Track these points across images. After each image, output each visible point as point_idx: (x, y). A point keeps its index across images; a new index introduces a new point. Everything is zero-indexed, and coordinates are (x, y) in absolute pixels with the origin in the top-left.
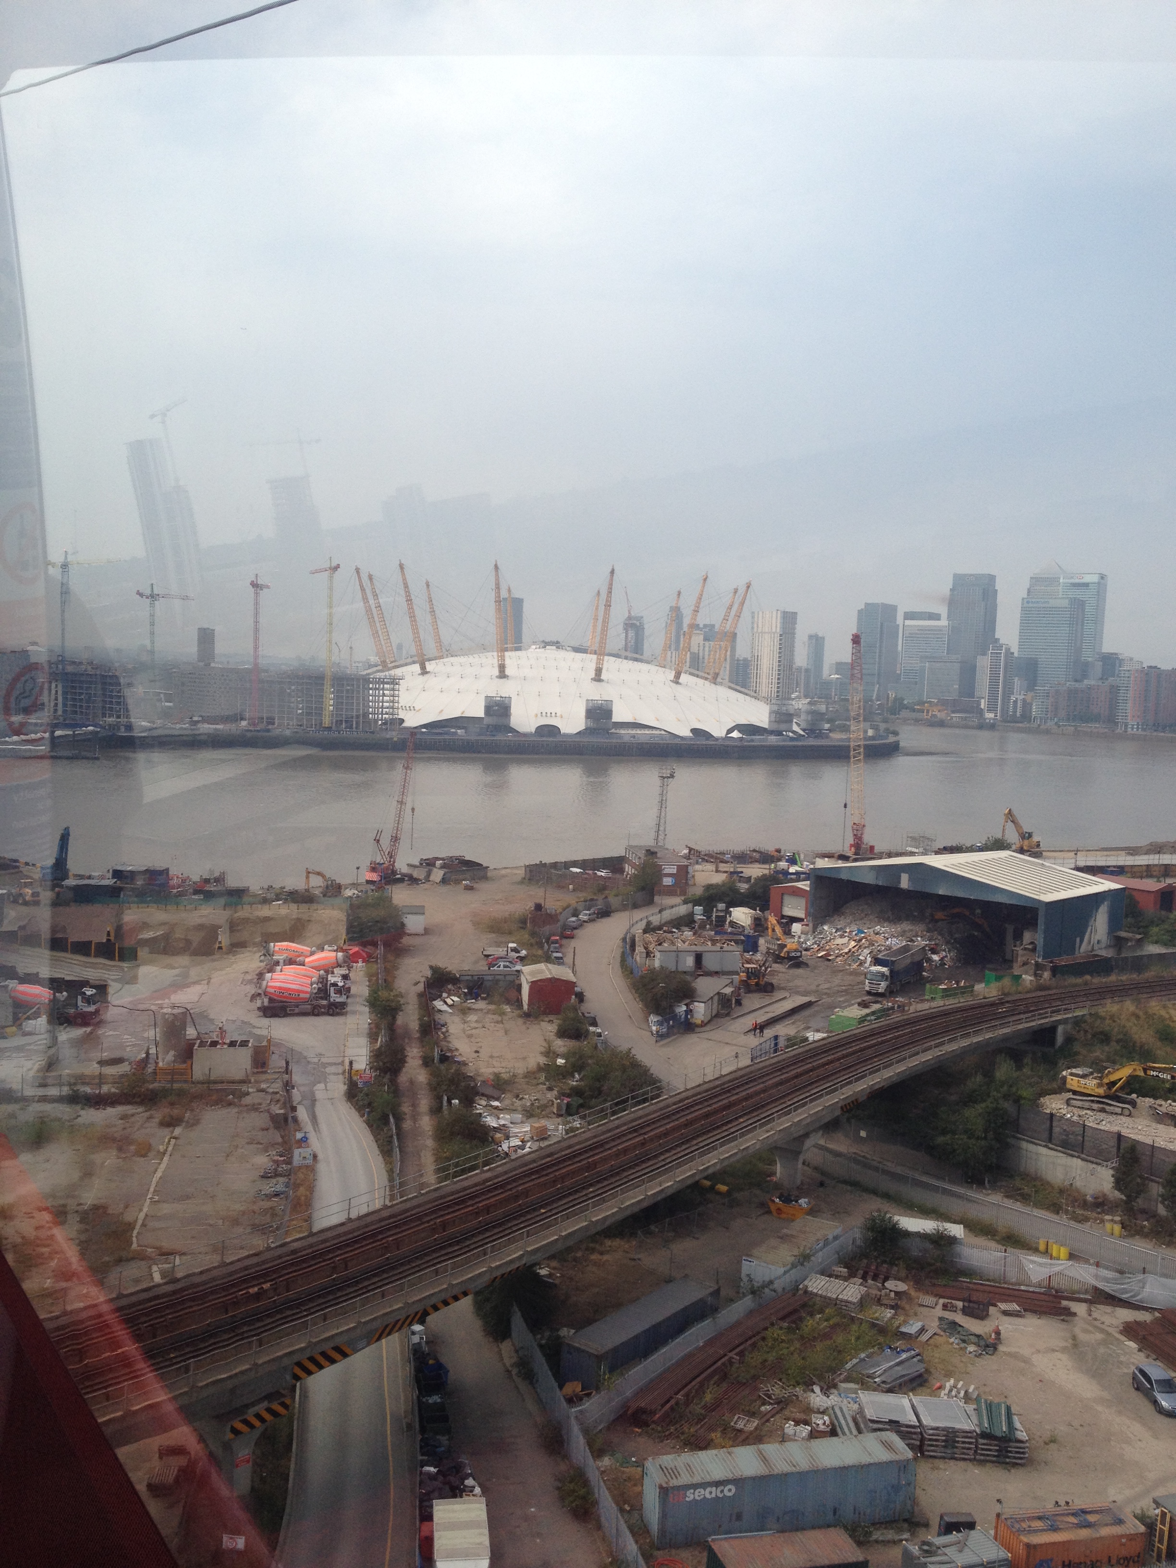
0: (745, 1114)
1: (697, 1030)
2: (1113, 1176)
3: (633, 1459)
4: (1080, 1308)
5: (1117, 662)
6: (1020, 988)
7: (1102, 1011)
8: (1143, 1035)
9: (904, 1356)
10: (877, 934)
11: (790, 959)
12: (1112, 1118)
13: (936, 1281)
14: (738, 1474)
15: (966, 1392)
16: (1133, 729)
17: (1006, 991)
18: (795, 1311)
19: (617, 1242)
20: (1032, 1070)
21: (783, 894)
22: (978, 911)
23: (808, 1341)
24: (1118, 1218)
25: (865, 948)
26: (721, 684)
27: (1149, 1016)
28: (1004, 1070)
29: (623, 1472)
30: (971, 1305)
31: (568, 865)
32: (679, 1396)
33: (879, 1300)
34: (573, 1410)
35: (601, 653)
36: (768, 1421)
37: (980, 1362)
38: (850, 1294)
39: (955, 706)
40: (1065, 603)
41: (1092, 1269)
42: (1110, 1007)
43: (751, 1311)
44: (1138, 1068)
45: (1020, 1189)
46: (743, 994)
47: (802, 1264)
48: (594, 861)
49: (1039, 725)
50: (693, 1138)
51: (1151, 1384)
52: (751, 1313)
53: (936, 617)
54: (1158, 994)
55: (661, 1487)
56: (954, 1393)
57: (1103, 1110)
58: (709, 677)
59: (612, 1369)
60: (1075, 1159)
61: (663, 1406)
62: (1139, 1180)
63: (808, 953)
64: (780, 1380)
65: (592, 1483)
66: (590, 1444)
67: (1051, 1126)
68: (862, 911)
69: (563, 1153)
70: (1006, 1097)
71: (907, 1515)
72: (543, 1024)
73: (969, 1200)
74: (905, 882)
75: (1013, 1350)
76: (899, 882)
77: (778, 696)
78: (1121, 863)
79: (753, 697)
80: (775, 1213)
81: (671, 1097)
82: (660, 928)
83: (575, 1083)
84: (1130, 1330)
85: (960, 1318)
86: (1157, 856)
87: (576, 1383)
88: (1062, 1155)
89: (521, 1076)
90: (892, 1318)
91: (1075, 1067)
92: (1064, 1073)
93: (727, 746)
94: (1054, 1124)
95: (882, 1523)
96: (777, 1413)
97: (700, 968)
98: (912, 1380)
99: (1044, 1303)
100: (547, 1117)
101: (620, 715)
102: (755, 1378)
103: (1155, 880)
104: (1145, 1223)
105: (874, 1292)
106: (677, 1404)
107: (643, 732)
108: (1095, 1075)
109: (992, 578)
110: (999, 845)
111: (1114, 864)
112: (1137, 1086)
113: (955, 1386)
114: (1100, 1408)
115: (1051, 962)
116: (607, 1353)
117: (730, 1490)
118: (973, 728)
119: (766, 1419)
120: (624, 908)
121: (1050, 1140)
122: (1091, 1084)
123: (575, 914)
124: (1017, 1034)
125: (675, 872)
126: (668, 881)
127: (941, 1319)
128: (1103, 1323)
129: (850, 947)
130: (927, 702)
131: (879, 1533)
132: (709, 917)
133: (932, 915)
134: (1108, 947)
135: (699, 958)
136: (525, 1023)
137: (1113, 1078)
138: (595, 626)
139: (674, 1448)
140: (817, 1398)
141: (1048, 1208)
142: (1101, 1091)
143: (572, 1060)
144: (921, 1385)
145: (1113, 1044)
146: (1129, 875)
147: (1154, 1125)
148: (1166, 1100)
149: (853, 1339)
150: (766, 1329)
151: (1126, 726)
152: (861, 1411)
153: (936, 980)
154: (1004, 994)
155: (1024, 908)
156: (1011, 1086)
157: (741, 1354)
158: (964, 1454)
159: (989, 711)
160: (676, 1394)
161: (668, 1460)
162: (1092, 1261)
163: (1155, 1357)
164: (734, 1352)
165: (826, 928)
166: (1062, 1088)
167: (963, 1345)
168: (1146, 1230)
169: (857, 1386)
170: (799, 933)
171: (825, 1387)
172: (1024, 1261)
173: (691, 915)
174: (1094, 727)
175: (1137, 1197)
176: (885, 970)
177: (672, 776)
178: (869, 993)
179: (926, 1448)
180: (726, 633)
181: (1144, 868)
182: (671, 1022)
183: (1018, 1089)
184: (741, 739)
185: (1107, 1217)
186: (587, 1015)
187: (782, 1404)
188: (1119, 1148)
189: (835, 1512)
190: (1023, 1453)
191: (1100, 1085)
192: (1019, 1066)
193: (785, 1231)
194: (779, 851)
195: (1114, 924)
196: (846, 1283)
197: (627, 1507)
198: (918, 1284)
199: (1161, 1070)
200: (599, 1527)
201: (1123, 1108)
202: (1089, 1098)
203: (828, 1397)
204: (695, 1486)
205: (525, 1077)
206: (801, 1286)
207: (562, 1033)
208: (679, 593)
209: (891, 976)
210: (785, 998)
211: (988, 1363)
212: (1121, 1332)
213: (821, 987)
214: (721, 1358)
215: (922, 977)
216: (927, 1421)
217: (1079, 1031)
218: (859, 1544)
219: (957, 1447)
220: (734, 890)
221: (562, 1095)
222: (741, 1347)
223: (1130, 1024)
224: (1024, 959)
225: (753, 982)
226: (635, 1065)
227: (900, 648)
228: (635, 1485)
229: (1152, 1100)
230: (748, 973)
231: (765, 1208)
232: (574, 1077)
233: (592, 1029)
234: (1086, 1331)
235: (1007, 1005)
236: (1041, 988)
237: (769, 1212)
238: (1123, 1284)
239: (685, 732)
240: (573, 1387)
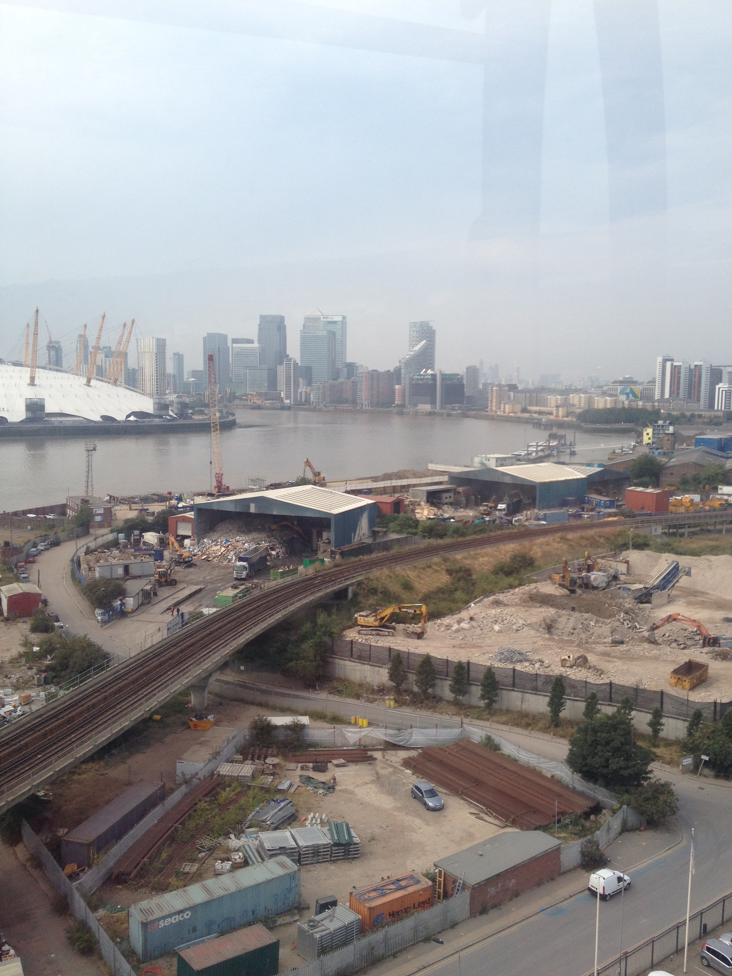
0: (171, 669)
1: (129, 615)
2: (388, 673)
3: (119, 907)
4: (378, 755)
5: (355, 368)
6: (325, 568)
7: (371, 576)
8: (395, 588)
9: (282, 804)
10: (238, 541)
11: (186, 562)
12: (383, 638)
13: (295, 753)
14: (192, 904)
15: (321, 819)
16: (366, 406)
17: (318, 569)
18: (214, 789)
19: (90, 765)
20: (337, 616)
21: (176, 522)
22: (295, 522)
23: (224, 807)
24: (392, 697)
25: (231, 551)
26: (120, 386)
27: (397, 576)
28: (322, 618)
29: (113, 917)
30: (317, 764)
31: (25, 512)
32: (145, 859)
33: (263, 771)
34: (74, 884)
35: (34, 366)
36: (204, 863)
37: (326, 798)
38: (245, 771)
39: (266, 396)
40: (325, 333)
41: (383, 730)
42: (376, 573)
43: (186, 794)
44: (396, 608)
45: (337, 688)
46: (157, 588)
47: (215, 758)
48: (44, 508)
49: (315, 407)
50: (139, 690)
51: (422, 793)
52: (186, 795)
53: (250, 341)
54: (400, 562)
55: (142, 923)
56: (314, 822)
57: (378, 635)
58: (111, 381)
59: (99, 850)
60: (366, 666)
61: (135, 867)
62: (402, 673)
63: (196, 557)
64: (208, 835)
65: (93, 929)
66: (89, 904)
67: (352, 648)
68: (227, 528)
69: (49, 714)
70: (325, 633)
71: (296, 905)
72: (19, 624)
73: (309, 699)
74: (253, 509)
75: (343, 787)
76: (249, 509)
77: (157, 393)
78: (370, 487)
79: (141, 393)
80: (193, 728)
81: (120, 664)
82: (96, 550)
83: (48, 662)
84: (407, 763)
85: (311, 774)
86: (389, 482)
87: (72, 864)
88: (359, 664)
89: (7, 662)
90: (272, 781)
91: (361, 611)
92: (356, 615)
93: (127, 426)
94: (354, 646)
95: (282, 913)
96: (209, 856)
97: (128, 575)
98: (289, 818)
99: (358, 755)
100: (30, 688)
101: (49, 408)
102: (193, 837)
103: (389, 495)
104: (407, 697)
105: (260, 767)
106: (144, 864)
107: (67, 419)
108: (373, 614)
109: (282, 318)
110: (303, 482)
111: (366, 487)
112: (395, 618)
113: (314, 817)
114: (396, 814)
115: (340, 549)
116: (94, 840)
117: (187, 915)
118: (277, 409)
119: (203, 862)
120: (70, 539)
121: (352, 656)
122: (371, 620)
123: (35, 545)
124: (327, 595)
125: (102, 512)
126: (98, 519)
127: (300, 776)
128: (391, 761)
129: (222, 551)
130: (249, 394)
131: (281, 919)
132: (129, 540)
133: (270, 527)
134: (369, 537)
135: (126, 568)
136: (6, 625)
137: (383, 615)
138: (27, 349)
139: (145, 893)
140: (233, 842)
141: (353, 697)
142: (377, 624)
143: (44, 647)
144: (294, 820)
145: (379, 594)
146: (375, 493)
147: (406, 639)
148: (411, 624)
149: (251, 799)
150: (196, 804)
151: (362, 405)
152: (261, 844)
153: (276, 567)
154: (316, 572)
155: (321, 519)
156: (326, 627)
157: (183, 824)
158: (324, 858)
159: (287, 399)
160: (143, 858)
161: (144, 904)
162: (381, 725)
163: (422, 777)
164: (178, 823)
165: (205, 540)
166: (355, 624)
167: (316, 790)
168: (408, 702)
169: (256, 829)
170: (189, 545)
171: (237, 834)
172: (345, 732)
173: (117, 539)
174: (345, 406)
175: (401, 683)
176: (245, 564)
177: (94, 449)
178: (236, 579)
179: (302, 860)
180: (120, 352)
181: (382, 489)
182: (111, 613)
183: (330, 629)
184: (136, 421)
185: (387, 697)
186: (51, 615)
187: (212, 850)
188: (390, 656)
189: (253, 912)
190: (358, 850)
191: (376, 620)
192: (330, 615)
193: (202, 739)
194: (170, 493)
195: (371, 524)
196: (243, 765)
197: (118, 940)
198: (285, 757)
199: (408, 608)
200: (101, 958)
201: (389, 632)
202: (371, 628)
203: (239, 840)
204: (164, 918)
205: (10, 662)
206: (215, 772)
207: (34, 629)
208: (85, 326)
209: (250, 568)
210: (184, 588)
211: (331, 798)
212: (402, 766)
213: (207, 578)
214: (170, 828)
215: (267, 566)
216: (302, 843)
217: (360, 589)
218: (271, 929)
219: (320, 856)
220: (144, 522)
221: (40, 671)
222: (183, 819)
223: (387, 582)
224: (324, 548)
225: (163, 580)
226: (90, 645)
227: (231, 361)
228: (122, 924)
229: (403, 625)
230: (159, 574)
231: (186, 725)
232: (46, 658)
233: (56, 624)
234: (383, 768)
235: (319, 578)
236: (336, 566)
237: (189, 727)
238: (400, 737)
239: (97, 418)
240: (71, 868)
